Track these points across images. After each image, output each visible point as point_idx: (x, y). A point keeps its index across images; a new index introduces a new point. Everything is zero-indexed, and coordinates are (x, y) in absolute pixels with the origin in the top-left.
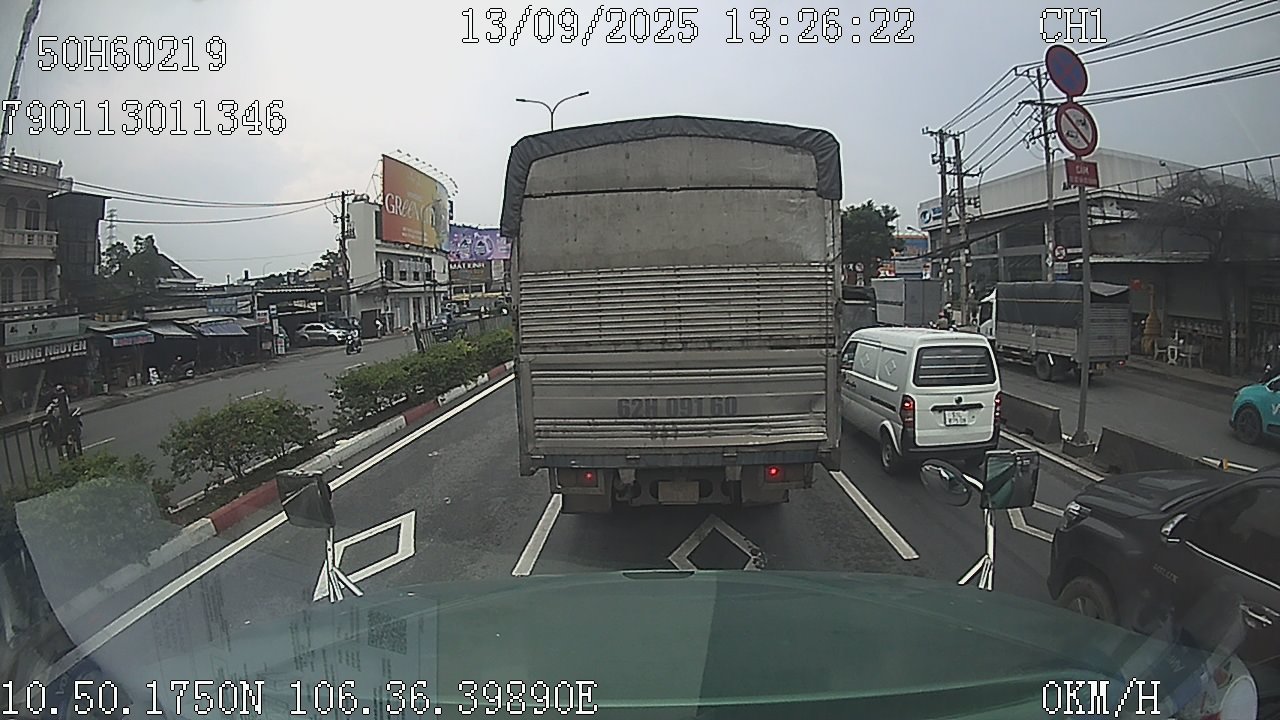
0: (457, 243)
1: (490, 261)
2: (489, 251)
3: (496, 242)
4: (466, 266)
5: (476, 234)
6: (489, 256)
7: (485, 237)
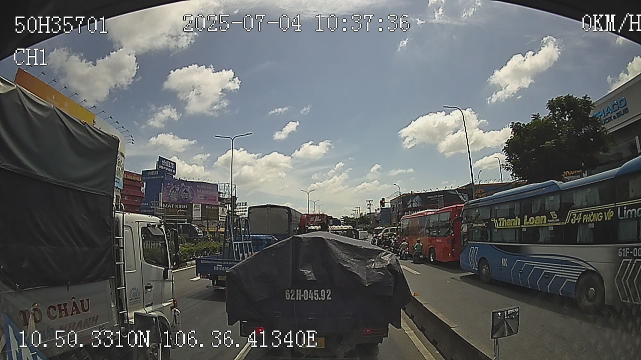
0: (168, 189)
1: (192, 204)
2: (191, 197)
3: (196, 191)
4: (174, 206)
5: (183, 184)
6: (191, 201)
7: (189, 187)
